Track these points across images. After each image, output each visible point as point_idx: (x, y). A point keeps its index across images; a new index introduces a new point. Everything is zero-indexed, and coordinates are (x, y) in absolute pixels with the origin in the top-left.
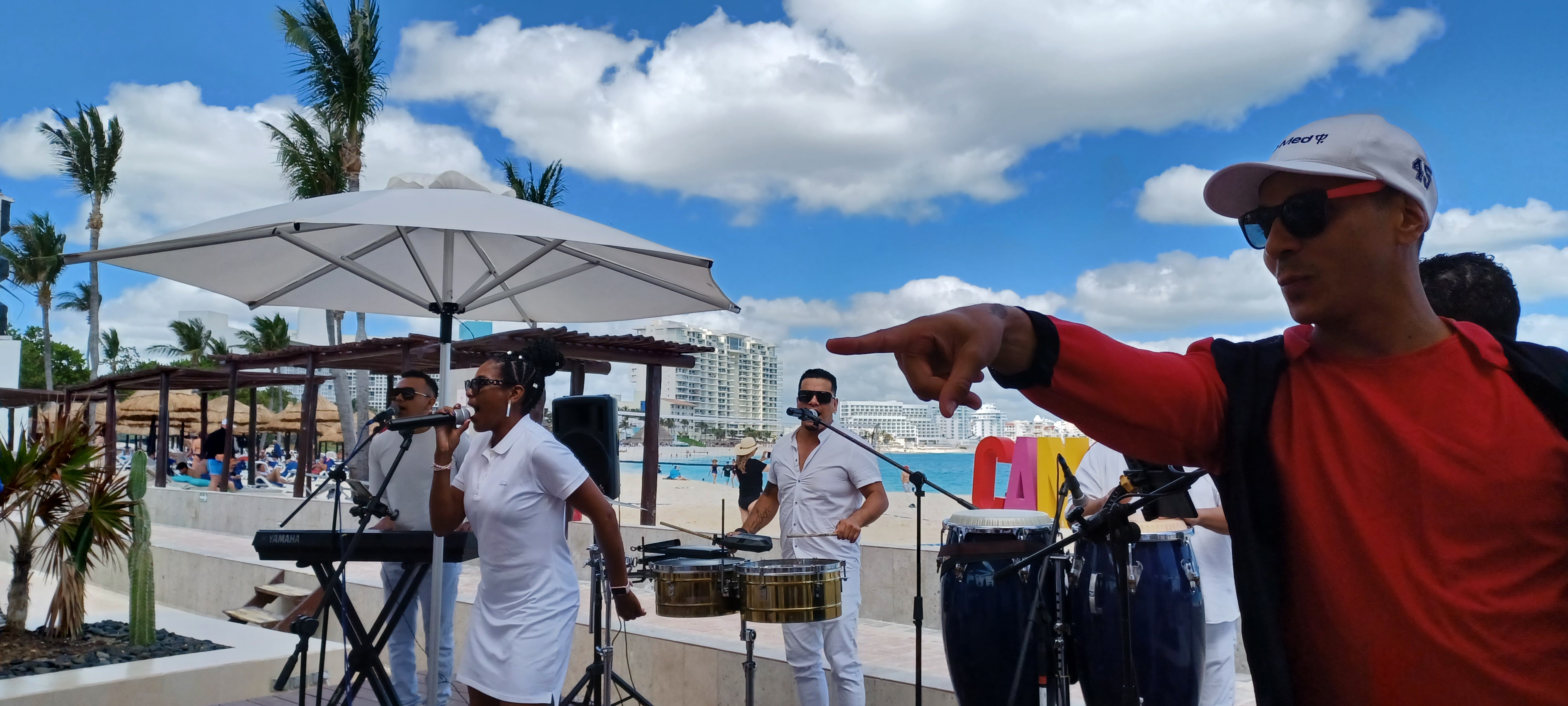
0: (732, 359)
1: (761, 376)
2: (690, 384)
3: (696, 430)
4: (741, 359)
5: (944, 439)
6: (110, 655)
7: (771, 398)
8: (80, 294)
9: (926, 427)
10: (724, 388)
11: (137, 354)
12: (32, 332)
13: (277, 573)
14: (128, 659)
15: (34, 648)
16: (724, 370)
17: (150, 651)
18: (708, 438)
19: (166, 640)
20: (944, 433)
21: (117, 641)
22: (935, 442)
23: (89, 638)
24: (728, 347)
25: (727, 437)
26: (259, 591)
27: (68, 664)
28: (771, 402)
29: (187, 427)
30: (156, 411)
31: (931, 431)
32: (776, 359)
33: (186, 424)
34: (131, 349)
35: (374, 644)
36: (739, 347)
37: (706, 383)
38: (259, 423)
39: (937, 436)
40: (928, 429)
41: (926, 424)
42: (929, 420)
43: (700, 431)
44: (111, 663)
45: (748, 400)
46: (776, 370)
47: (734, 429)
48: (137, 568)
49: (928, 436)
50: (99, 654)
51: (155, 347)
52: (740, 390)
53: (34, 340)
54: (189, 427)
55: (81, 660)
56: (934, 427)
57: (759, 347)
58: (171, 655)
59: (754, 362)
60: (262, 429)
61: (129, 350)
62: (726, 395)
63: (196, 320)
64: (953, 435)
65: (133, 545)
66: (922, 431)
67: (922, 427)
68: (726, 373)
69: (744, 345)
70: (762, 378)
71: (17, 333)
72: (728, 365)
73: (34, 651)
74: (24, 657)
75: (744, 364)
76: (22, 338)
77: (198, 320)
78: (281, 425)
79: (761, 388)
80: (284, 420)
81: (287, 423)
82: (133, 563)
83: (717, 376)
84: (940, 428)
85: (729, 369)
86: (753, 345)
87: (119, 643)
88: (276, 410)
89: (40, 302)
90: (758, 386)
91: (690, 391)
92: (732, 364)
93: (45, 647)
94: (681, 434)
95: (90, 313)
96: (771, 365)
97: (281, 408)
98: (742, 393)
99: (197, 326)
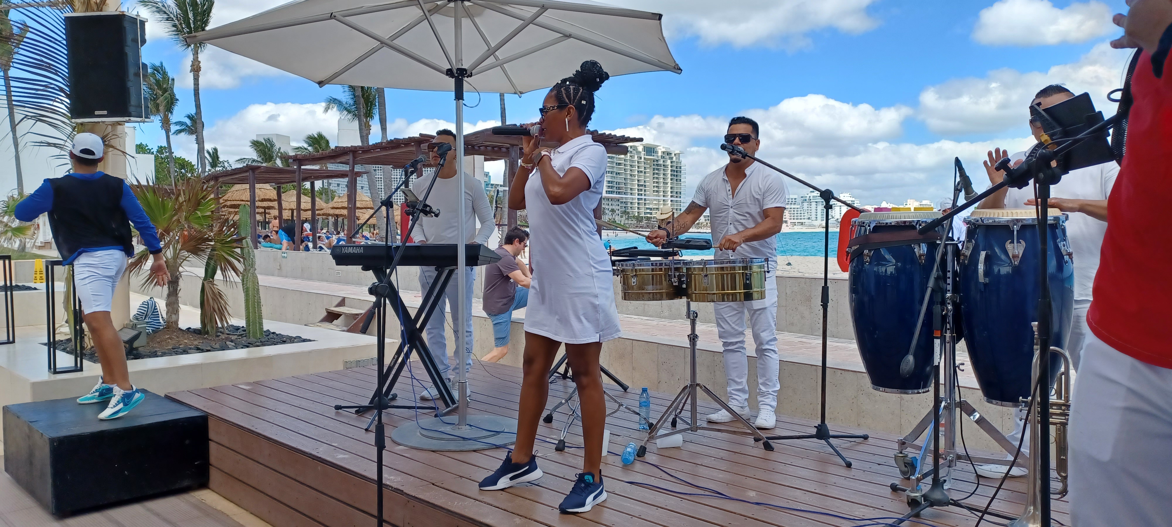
0: (647, 164)
1: (669, 176)
2: (616, 183)
3: (622, 217)
4: (654, 163)
5: (810, 221)
6: (235, 344)
7: (677, 192)
8: (188, 122)
9: (796, 212)
10: (642, 185)
11: (230, 165)
12: (161, 149)
13: (340, 299)
14: (248, 347)
15: (186, 340)
16: (641, 172)
17: (261, 342)
18: (630, 222)
19: (271, 336)
20: (810, 216)
21: (238, 337)
22: (802, 224)
23: (220, 336)
24: (644, 154)
25: (644, 222)
26: (329, 311)
27: (209, 348)
28: (677, 195)
29: (267, 213)
30: (247, 201)
31: (799, 215)
32: (681, 162)
33: (267, 211)
34: (225, 162)
35: (418, 326)
36: (653, 154)
37: (629, 182)
38: (317, 210)
39: (804, 219)
40: (797, 213)
41: (796, 210)
42: (798, 206)
43: (624, 217)
44: (237, 349)
45: (660, 194)
46: (681, 171)
47: (649, 215)
48: (248, 286)
49: (797, 219)
50: (228, 343)
51: (241, 159)
52: (654, 186)
53: (162, 156)
54: (269, 214)
55: (217, 346)
56: (802, 212)
57: (668, 153)
58: (275, 345)
59: (664, 165)
60: (319, 215)
61: (225, 163)
62: (643, 190)
63: (269, 139)
64: (817, 218)
65: (245, 270)
66: (792, 215)
67: (792, 212)
68: (643, 174)
69: (657, 152)
70: (670, 177)
71: (152, 151)
72: (645, 168)
73: (186, 341)
74: (180, 345)
75: (657, 166)
76: (155, 154)
77: (270, 139)
78: (332, 212)
79: (669, 184)
80: (333, 208)
81: (335, 210)
82: (245, 282)
83: (637, 176)
84: (806, 212)
85: (645, 171)
86: (664, 153)
87: (240, 339)
88: (327, 202)
89: (163, 127)
90: (667, 183)
91: (616, 188)
92: (647, 167)
93: (193, 339)
94: (610, 219)
95: (196, 136)
96: (677, 167)
97: (330, 200)
98: (656, 189)
99: (269, 144)
